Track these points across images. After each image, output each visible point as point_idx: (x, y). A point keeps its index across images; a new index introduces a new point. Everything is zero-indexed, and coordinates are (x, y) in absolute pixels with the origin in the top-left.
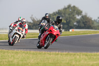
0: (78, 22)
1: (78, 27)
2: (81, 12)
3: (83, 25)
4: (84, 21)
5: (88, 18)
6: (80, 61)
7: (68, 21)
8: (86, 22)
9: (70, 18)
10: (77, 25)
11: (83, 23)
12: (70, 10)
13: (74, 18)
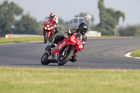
0: (17, 24)
2: (22, 11)
3: (23, 29)
4: (26, 23)
5: (31, 19)
6: (21, 80)
7: (3, 23)
8: (28, 24)
9: (6, 19)
10: (16, 28)
11: (24, 25)
12: (7, 8)
13: (12, 19)
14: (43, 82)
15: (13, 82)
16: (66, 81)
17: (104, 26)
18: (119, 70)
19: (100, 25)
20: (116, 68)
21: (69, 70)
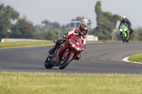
0: (13, 28)
1: (13, 36)
2: (18, 15)
3: (20, 33)
4: (22, 27)
5: (27, 23)
8: (24, 28)
9: (2, 23)
10: (12, 32)
11: (20, 29)
12: (3, 12)
13: (8, 23)
14: (39, 87)
15: (9, 87)
16: (63, 86)
17: (101, 30)
18: (116, 75)
19: (97, 29)
20: (114, 73)
21: (65, 74)
